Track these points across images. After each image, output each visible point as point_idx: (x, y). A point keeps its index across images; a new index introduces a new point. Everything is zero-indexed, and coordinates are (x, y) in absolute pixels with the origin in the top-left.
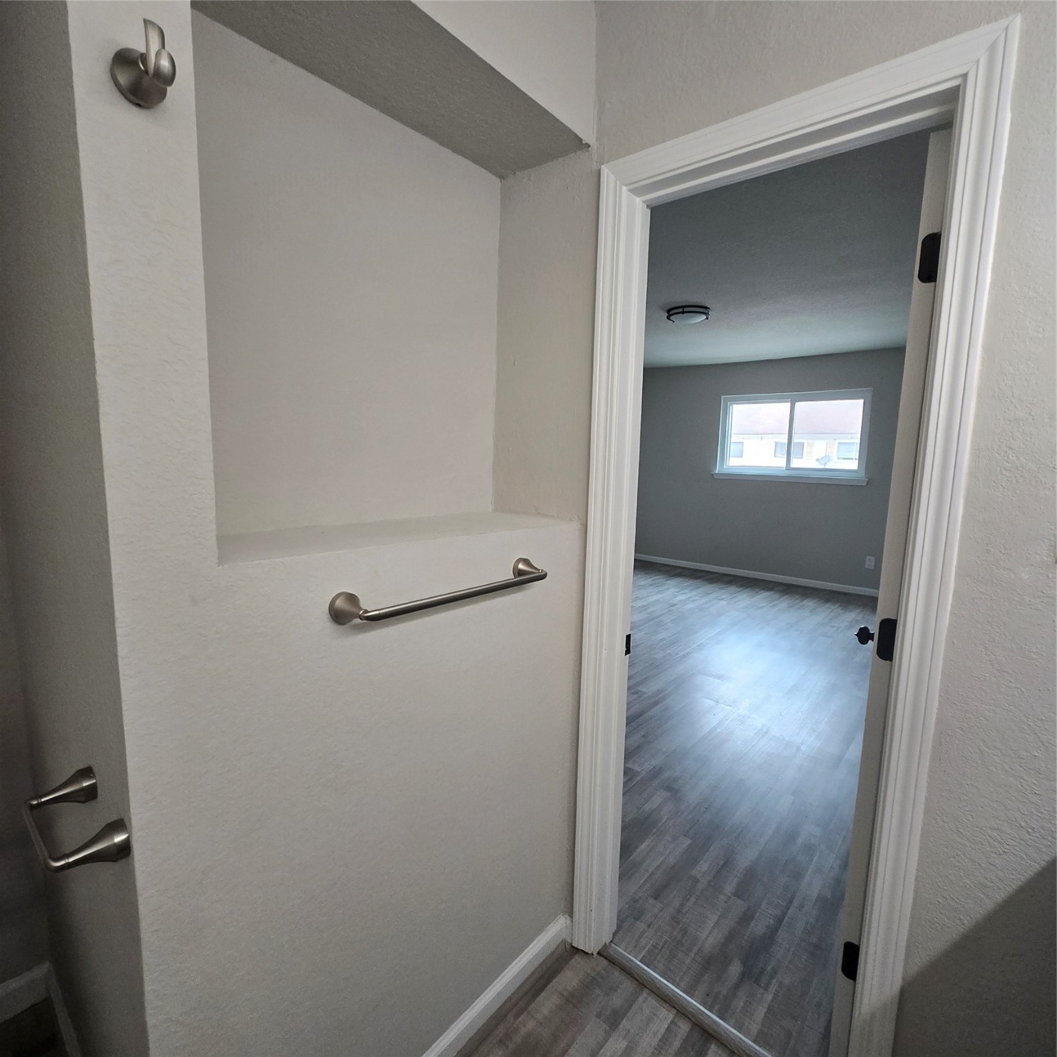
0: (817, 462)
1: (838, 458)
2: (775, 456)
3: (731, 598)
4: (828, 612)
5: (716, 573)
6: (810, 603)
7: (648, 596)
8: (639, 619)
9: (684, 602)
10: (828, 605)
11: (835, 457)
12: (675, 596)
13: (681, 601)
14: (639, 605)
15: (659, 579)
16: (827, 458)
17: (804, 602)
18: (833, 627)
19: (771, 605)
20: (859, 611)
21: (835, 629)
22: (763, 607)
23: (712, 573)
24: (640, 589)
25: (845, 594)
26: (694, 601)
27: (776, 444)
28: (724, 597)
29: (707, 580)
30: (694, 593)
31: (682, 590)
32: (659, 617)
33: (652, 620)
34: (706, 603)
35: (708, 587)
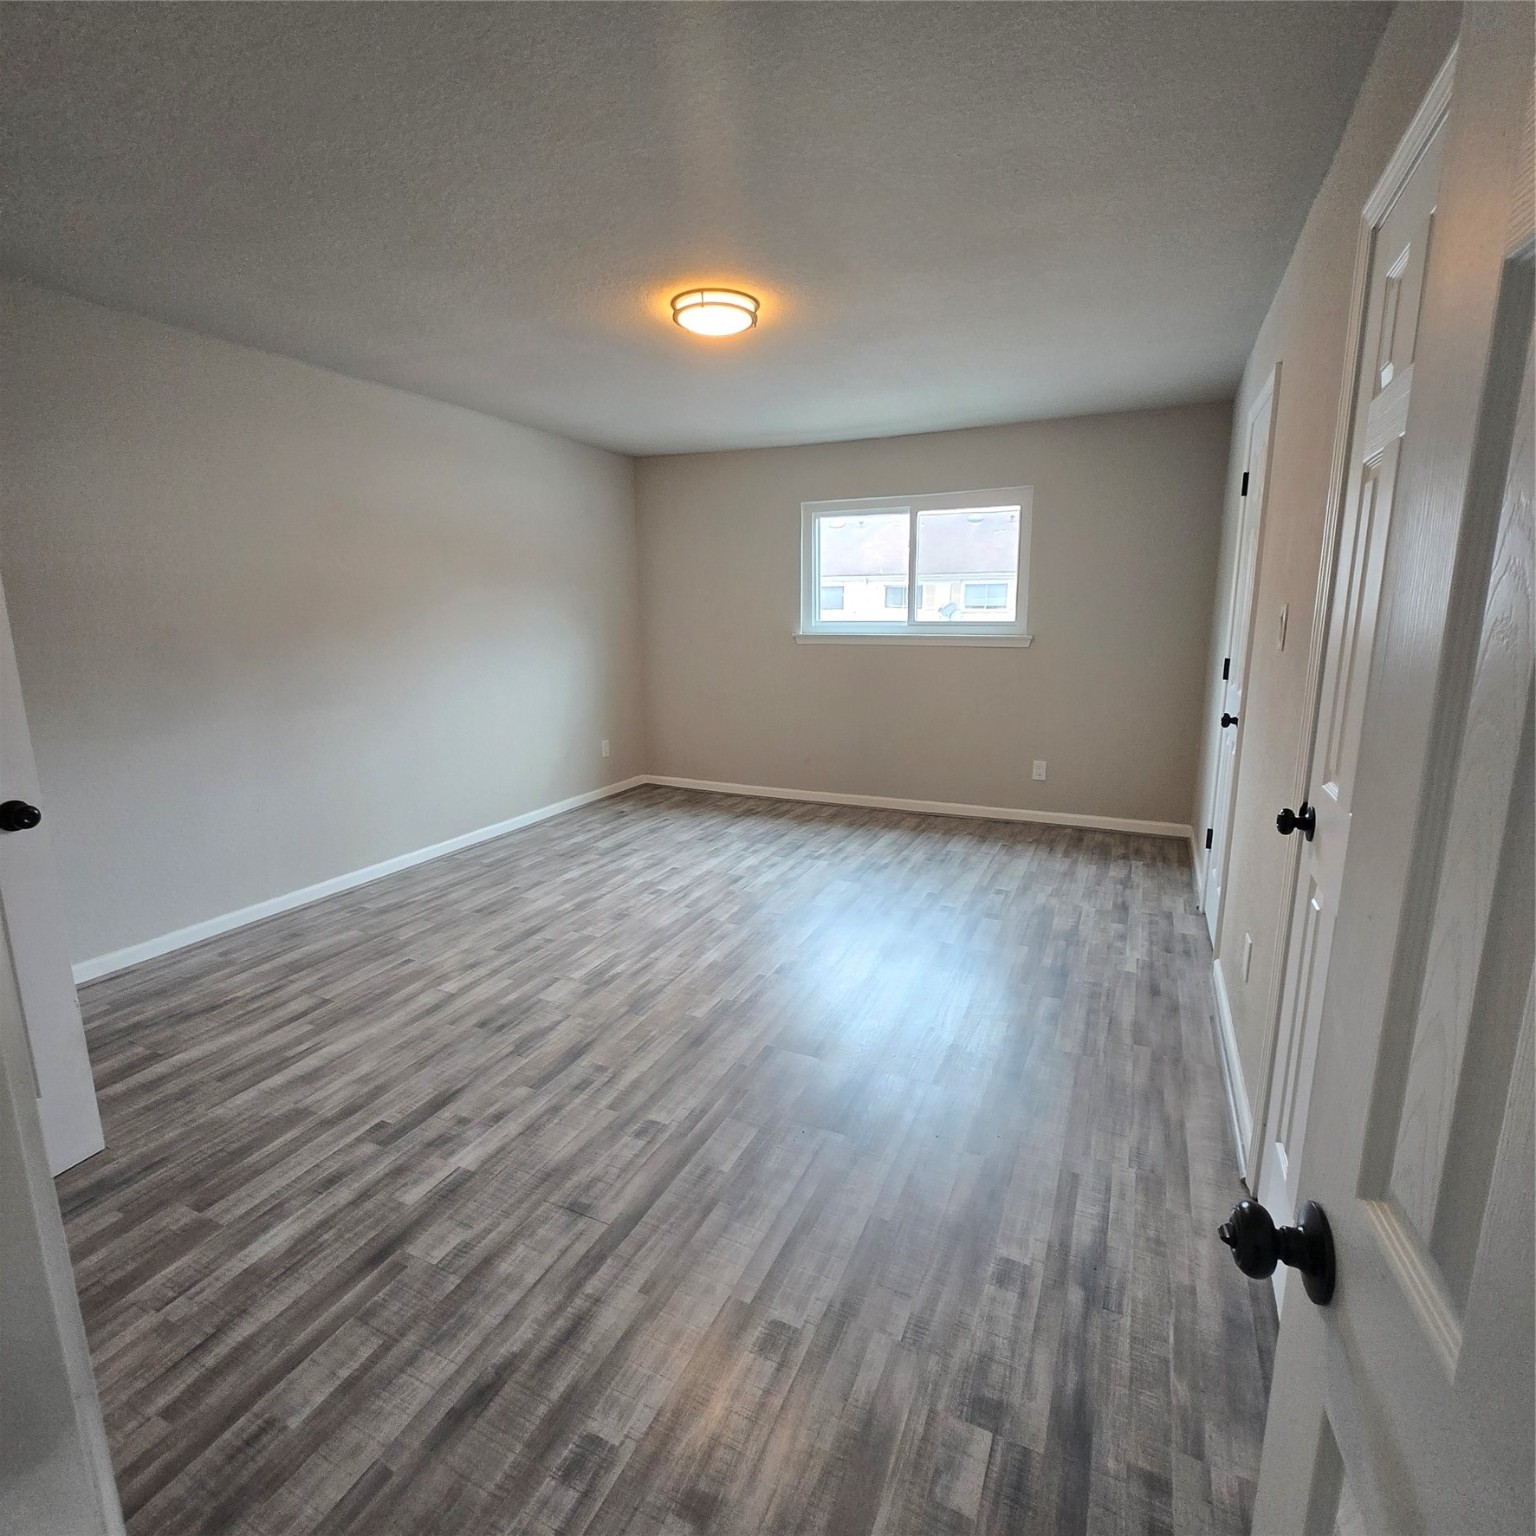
0: (940, 614)
1: (966, 607)
2: (886, 606)
3: (835, 853)
4: (987, 862)
5: (811, 803)
6: (958, 847)
7: (693, 864)
8: (670, 921)
9: (754, 871)
10: (984, 848)
11: (961, 606)
12: (740, 858)
13: (749, 867)
14: (676, 887)
15: (712, 822)
16: (951, 607)
17: (950, 847)
18: (999, 892)
19: (898, 859)
20: (1030, 854)
21: (1002, 897)
22: (886, 866)
23: (805, 803)
24: (678, 852)
25: (1007, 823)
26: (773, 865)
27: (887, 588)
28: (822, 851)
29: (796, 817)
30: (773, 849)
31: (752, 845)
32: (709, 909)
33: (695, 920)
34: (792, 868)
35: (797, 834)
